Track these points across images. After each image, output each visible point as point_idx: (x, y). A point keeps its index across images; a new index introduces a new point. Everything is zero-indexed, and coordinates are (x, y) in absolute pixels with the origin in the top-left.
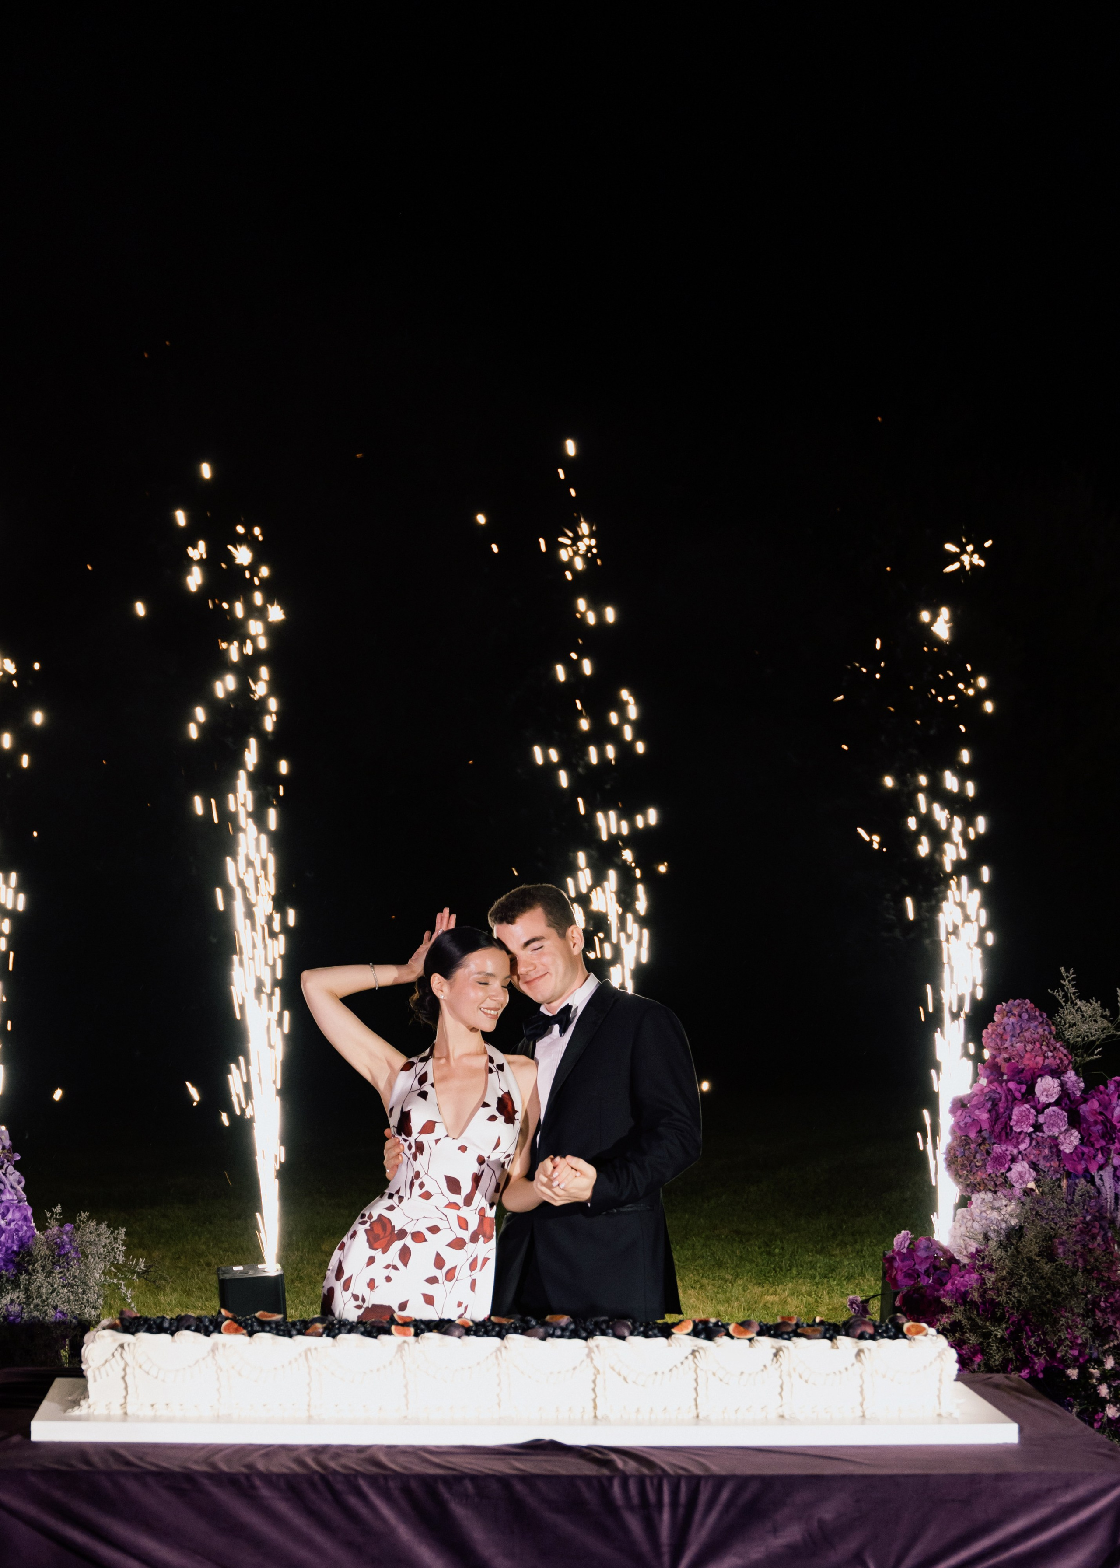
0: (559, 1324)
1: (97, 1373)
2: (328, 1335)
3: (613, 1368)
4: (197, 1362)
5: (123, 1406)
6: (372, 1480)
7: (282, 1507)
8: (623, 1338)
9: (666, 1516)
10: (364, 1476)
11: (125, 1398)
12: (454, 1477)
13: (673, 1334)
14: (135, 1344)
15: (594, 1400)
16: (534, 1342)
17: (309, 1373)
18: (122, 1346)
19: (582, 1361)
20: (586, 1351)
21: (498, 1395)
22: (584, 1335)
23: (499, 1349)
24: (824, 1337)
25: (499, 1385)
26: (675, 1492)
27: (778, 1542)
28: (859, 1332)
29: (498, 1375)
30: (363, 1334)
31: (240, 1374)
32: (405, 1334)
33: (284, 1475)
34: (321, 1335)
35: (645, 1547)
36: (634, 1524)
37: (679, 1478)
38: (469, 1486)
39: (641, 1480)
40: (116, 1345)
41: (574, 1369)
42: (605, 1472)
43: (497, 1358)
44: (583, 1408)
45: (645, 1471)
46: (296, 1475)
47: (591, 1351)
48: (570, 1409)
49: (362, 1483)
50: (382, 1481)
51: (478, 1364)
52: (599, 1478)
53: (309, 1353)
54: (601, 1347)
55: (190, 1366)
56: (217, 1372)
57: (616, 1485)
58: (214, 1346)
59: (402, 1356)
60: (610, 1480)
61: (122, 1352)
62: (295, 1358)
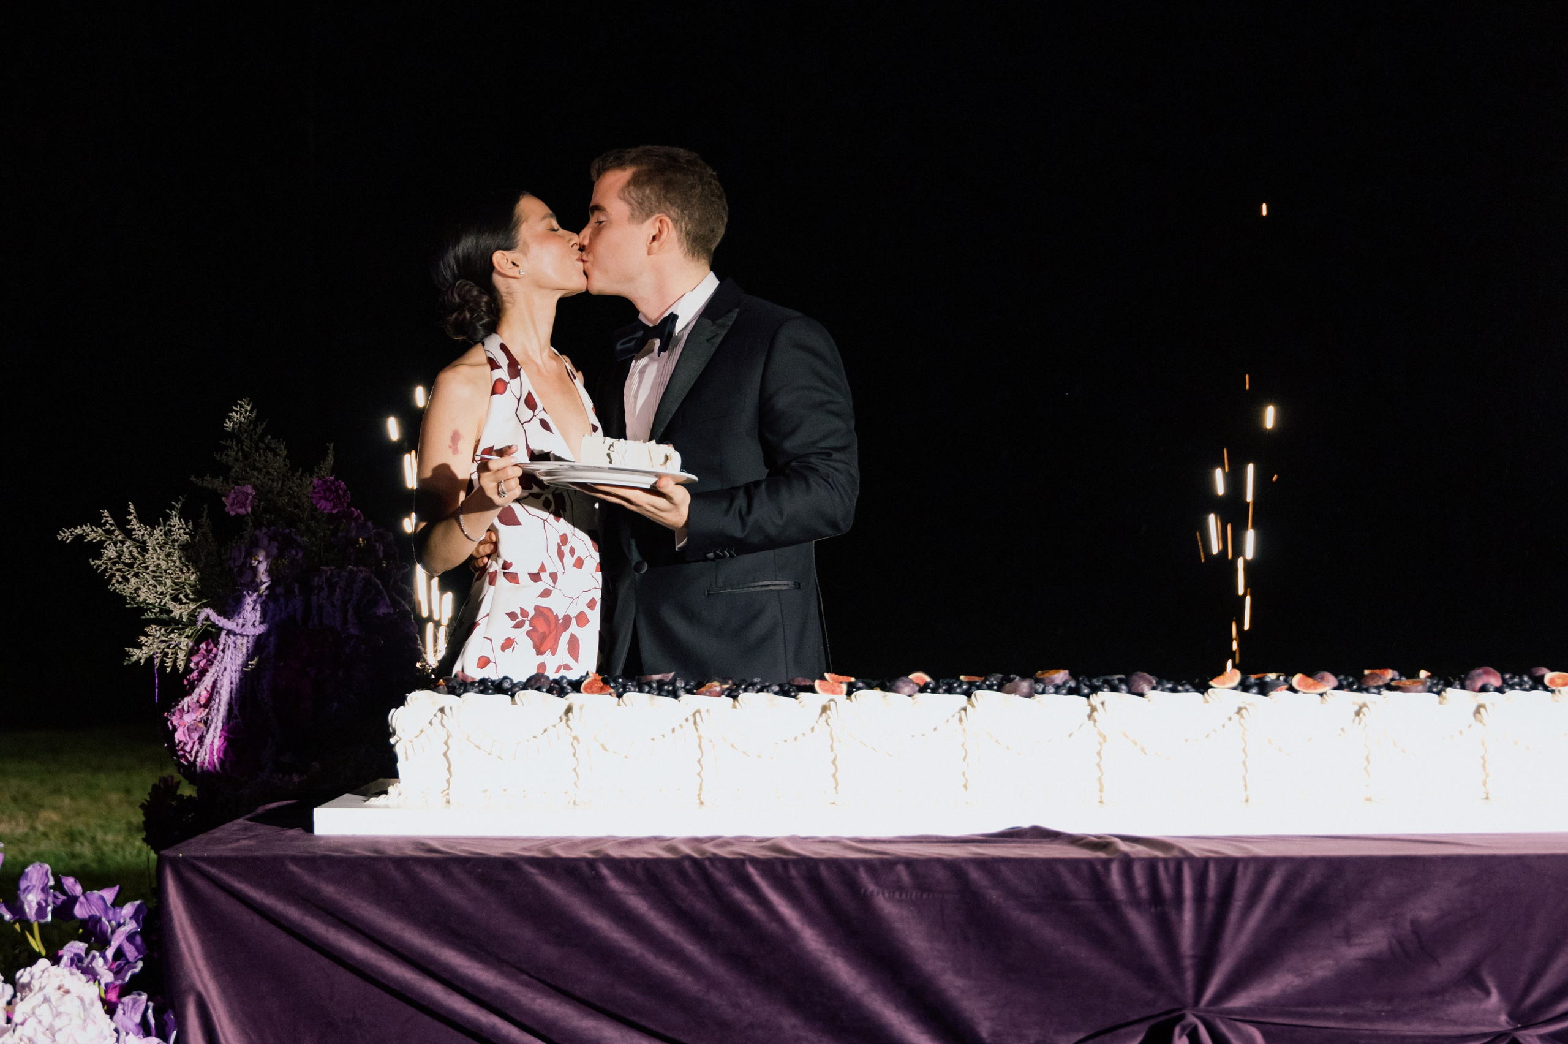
0: (1053, 681)
1: (409, 747)
2: (728, 696)
3: (1126, 736)
4: (545, 730)
5: (446, 792)
6: (766, 866)
7: (639, 905)
8: (1142, 695)
9: (1188, 916)
10: (754, 861)
12: (882, 861)
13: (1211, 687)
14: (459, 707)
15: (1100, 779)
16: (1017, 699)
17: (700, 746)
18: (442, 710)
19: (1082, 726)
20: (1087, 710)
22: (1086, 691)
23: (965, 709)
24: (1430, 691)
25: (965, 759)
26: (1201, 881)
27: (1353, 953)
28: (1479, 684)
29: (963, 745)
30: (776, 693)
31: (604, 748)
32: (834, 692)
33: (643, 862)
34: (719, 695)
35: (1159, 960)
36: (1142, 925)
37: (1206, 861)
38: (902, 871)
39: (1151, 865)
40: (435, 710)
41: (1071, 736)
42: (1101, 855)
43: (961, 720)
44: (1084, 790)
45: (1158, 855)
46: (658, 861)
47: (1094, 709)
49: (751, 870)
50: (779, 868)
51: (936, 729)
52: (1089, 862)
53: (698, 714)
54: (1107, 704)
55: (535, 737)
56: (572, 744)
57: (1115, 868)
58: (569, 710)
59: (827, 717)
60: (1106, 863)
61: (442, 718)
62: (681, 726)
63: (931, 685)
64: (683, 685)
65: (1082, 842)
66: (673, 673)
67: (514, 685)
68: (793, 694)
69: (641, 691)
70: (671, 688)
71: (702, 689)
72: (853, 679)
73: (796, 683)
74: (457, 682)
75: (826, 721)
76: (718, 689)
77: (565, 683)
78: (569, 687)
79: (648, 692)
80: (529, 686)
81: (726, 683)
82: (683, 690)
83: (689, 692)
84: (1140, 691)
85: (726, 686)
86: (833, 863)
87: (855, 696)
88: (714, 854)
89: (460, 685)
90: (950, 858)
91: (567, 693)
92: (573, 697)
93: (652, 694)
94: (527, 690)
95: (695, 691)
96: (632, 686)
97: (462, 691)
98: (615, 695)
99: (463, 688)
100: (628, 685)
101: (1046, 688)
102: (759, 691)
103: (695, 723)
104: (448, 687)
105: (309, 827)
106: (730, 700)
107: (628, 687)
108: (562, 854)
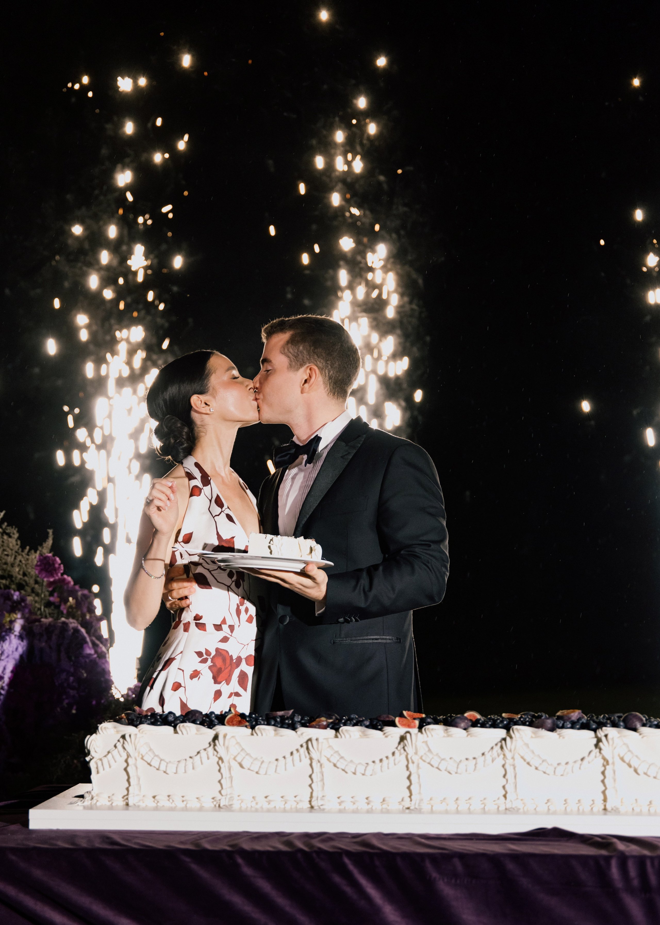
0: (570, 718)
1: (100, 763)
2: (332, 728)
3: (622, 759)
4: (198, 753)
5: (125, 797)
6: (357, 858)
7: (264, 885)
8: (635, 730)
10: (348, 853)
11: (127, 789)
12: (441, 854)
14: (136, 735)
15: (604, 792)
16: (543, 732)
17: (311, 765)
18: (123, 737)
19: (590, 752)
20: (595, 741)
21: (504, 787)
22: (594, 726)
23: (504, 739)
25: (504, 776)
29: (503, 766)
30: (367, 727)
31: (241, 766)
32: (409, 726)
33: (268, 854)
34: (325, 727)
38: (457, 862)
39: (641, 861)
40: (119, 736)
41: (582, 759)
42: (604, 852)
43: (502, 747)
44: (593, 801)
45: (646, 852)
46: (278, 853)
47: (599, 740)
48: (579, 801)
49: (347, 861)
51: (483, 754)
52: (595, 858)
53: (310, 743)
54: (609, 737)
55: (191, 757)
56: (218, 763)
57: (614, 863)
58: (216, 738)
59: (404, 745)
60: (608, 859)
61: (124, 743)
62: (297, 750)
63: (481, 721)
64: (299, 720)
65: (591, 841)
66: (292, 711)
67: (176, 718)
68: (379, 727)
69: (269, 724)
70: (290, 722)
71: (314, 723)
72: (424, 716)
73: (382, 719)
74: (135, 715)
75: (404, 748)
76: (325, 723)
77: (214, 717)
78: (216, 721)
79: (274, 725)
80: (187, 720)
81: (331, 718)
82: (299, 723)
83: (304, 725)
84: (634, 727)
85: (331, 721)
86: (406, 856)
87: (425, 729)
88: (320, 848)
89: (138, 717)
90: (492, 853)
91: (215, 725)
92: (220, 729)
93: (277, 726)
94: (186, 722)
95: (308, 724)
96: (262, 720)
97: (138, 723)
98: (249, 727)
99: (139, 721)
100: (259, 719)
101: (565, 724)
102: (354, 725)
103: (308, 748)
104: (128, 719)
105: (26, 822)
106: (333, 732)
107: (259, 721)
108: (208, 847)
